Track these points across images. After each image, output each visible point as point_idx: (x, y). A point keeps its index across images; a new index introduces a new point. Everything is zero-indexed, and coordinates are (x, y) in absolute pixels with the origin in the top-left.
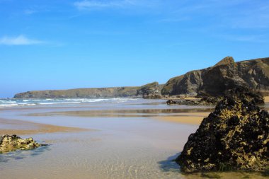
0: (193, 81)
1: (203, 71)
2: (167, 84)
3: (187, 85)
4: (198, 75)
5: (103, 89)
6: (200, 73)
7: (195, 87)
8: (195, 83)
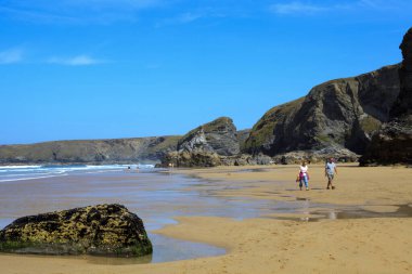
0: (333, 111)
1: (365, 79)
2: (260, 126)
3: (314, 124)
4: (349, 92)
5: (117, 141)
6: (354, 87)
7: (339, 128)
8: (340, 116)
